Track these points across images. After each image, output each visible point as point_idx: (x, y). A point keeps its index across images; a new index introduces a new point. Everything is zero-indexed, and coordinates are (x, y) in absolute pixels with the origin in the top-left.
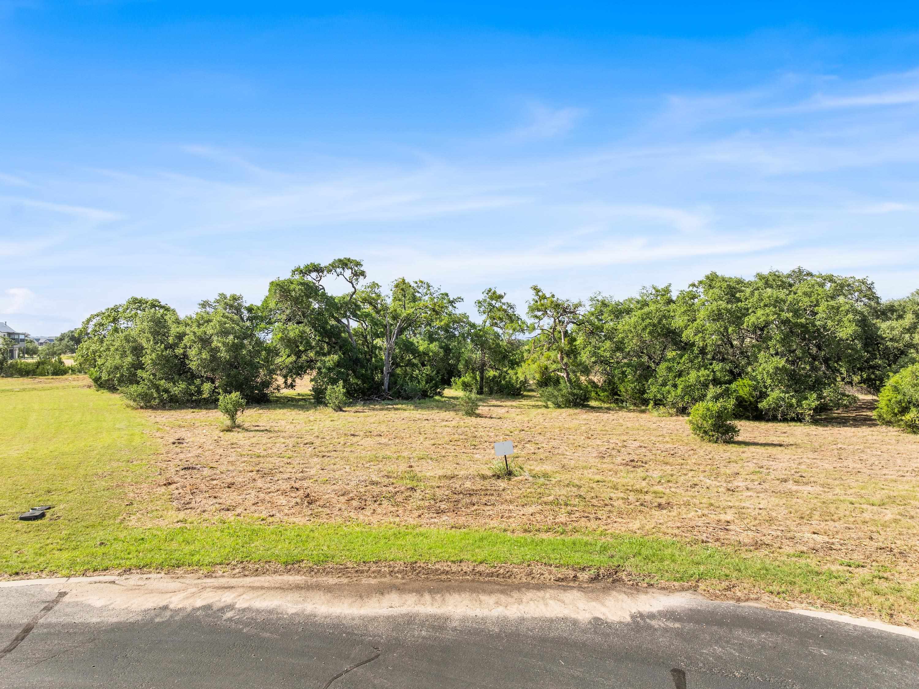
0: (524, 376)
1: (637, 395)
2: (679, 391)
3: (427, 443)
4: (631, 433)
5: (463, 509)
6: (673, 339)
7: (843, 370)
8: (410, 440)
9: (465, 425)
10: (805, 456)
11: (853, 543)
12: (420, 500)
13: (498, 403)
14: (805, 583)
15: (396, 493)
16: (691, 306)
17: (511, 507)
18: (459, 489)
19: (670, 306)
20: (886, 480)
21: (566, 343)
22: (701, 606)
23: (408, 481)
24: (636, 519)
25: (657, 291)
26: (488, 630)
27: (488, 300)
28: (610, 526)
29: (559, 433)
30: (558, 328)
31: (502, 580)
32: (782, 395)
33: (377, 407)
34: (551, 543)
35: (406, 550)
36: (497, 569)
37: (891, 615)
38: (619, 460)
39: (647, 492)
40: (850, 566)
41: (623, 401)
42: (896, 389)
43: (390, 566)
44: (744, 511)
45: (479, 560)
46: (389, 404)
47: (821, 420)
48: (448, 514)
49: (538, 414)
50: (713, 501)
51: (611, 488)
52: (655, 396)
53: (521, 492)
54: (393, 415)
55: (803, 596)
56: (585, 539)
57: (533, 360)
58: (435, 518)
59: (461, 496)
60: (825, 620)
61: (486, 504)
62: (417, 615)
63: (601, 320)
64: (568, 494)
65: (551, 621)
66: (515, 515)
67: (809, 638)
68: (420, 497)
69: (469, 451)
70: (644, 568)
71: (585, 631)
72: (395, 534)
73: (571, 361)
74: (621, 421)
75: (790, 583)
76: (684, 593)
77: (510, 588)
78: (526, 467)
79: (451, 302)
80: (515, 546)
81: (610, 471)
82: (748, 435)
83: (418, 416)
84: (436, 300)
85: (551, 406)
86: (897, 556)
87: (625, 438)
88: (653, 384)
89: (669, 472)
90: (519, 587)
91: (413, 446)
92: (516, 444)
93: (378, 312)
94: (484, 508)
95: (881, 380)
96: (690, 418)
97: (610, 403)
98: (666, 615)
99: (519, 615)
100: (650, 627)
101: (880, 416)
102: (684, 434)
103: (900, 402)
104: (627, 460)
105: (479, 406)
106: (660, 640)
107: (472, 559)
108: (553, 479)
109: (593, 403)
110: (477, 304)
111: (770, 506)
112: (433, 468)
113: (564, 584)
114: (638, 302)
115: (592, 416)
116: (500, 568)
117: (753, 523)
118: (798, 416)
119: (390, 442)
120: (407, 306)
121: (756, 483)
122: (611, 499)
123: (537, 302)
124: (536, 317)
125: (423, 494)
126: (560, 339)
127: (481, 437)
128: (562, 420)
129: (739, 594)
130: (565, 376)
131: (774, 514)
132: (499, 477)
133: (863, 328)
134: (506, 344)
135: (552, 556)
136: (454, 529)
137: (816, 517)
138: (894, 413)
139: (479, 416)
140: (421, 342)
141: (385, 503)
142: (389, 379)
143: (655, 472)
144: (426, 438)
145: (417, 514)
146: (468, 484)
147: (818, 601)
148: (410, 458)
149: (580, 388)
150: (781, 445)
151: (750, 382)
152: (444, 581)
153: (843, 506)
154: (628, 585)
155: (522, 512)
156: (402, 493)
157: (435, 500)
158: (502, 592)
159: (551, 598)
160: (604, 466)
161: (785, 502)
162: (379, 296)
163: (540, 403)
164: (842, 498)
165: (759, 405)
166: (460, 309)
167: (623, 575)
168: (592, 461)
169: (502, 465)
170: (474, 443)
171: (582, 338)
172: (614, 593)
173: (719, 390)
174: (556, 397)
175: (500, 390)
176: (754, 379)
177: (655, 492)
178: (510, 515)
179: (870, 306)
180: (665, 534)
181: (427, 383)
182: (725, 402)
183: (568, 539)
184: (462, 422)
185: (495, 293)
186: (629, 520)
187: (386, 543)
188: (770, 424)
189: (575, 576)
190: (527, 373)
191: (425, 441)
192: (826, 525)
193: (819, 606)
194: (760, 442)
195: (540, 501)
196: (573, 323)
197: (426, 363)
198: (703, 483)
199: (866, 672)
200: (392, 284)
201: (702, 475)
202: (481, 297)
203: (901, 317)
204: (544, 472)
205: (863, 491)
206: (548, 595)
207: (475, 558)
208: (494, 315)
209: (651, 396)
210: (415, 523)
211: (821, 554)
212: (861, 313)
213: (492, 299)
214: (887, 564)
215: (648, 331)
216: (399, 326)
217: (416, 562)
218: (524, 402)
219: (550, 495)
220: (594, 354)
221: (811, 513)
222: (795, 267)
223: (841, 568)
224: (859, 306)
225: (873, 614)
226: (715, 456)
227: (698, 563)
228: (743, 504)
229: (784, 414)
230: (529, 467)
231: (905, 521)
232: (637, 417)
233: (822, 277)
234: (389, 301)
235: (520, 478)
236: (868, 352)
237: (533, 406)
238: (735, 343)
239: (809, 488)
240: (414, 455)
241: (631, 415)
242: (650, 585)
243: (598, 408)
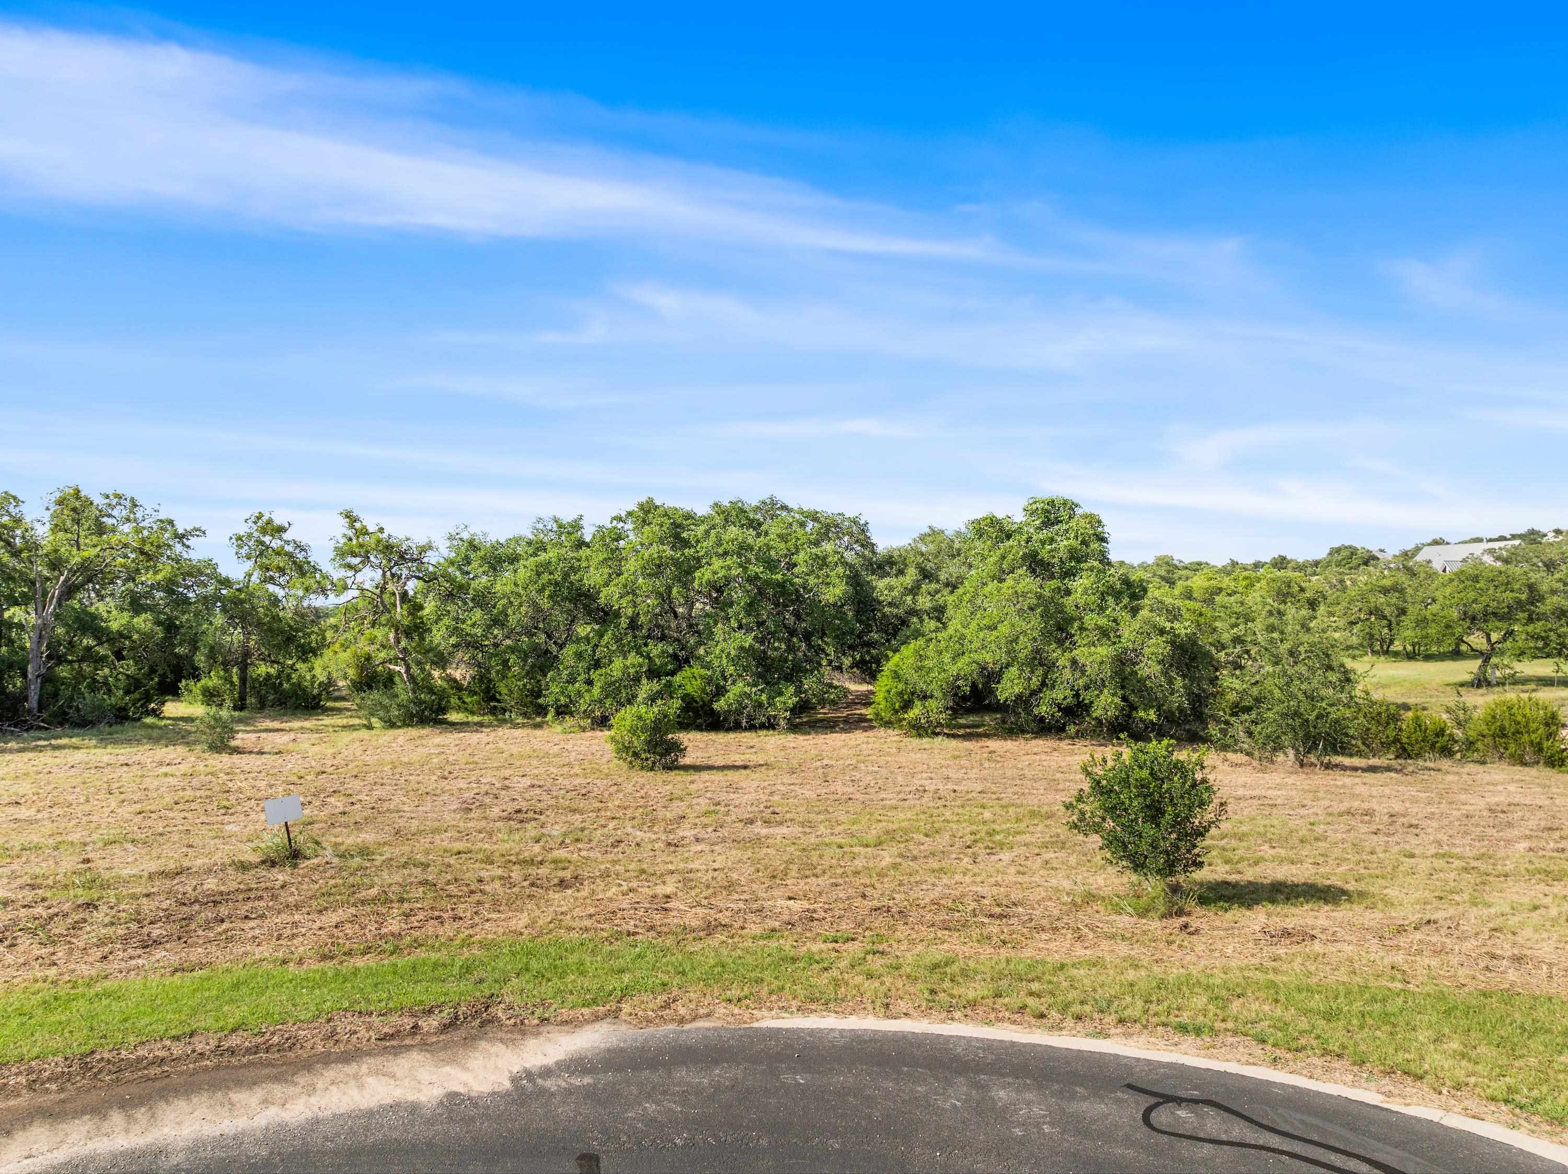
0: (325, 673)
1: (529, 699)
2: (596, 691)
3: (126, 811)
4: (518, 763)
5: (200, 933)
6: (585, 607)
7: (830, 650)
8: (87, 808)
9: (209, 770)
10: (779, 781)
11: (841, 906)
12: (106, 925)
13: (276, 725)
14: (776, 978)
15: (51, 918)
16: (613, 551)
17: (297, 917)
18: (192, 894)
19: (581, 552)
20: (883, 808)
21: (405, 613)
22: (625, 1041)
23: (80, 891)
24: (522, 911)
25: (561, 526)
26: (247, 1157)
27: (256, 534)
28: (477, 929)
29: (390, 772)
30: (391, 587)
31: (277, 1056)
32: (747, 689)
33: (12, 745)
34: (371, 973)
35: (71, 1032)
36: (267, 1036)
37: (887, 1006)
38: (496, 811)
39: (541, 863)
40: (836, 942)
41: (505, 711)
42: (896, 676)
43: (30, 1071)
44: (691, 875)
45: (230, 1027)
46: (40, 739)
47: (801, 724)
48: (168, 946)
49: (353, 741)
50: (645, 866)
51: (482, 861)
52: (557, 700)
53: (317, 886)
54: (51, 761)
55: (774, 997)
56: (434, 956)
57: (342, 645)
58: (139, 957)
59: (196, 907)
60: (802, 1030)
61: (246, 917)
62: (92, 1158)
63: (468, 573)
64: (404, 880)
65: (370, 1114)
66: (303, 930)
67: (781, 1061)
68: (107, 920)
69: (214, 819)
70: (535, 992)
71: (430, 1121)
72: (45, 1002)
73: (414, 644)
74: (501, 744)
75: (756, 982)
76: (597, 1026)
77: (292, 1067)
78: (328, 841)
79: (181, 537)
80: (303, 988)
81: (480, 832)
82: (699, 754)
83: (106, 759)
84: (146, 533)
85: (377, 725)
86: (897, 916)
87: (507, 773)
88: (553, 680)
89: (578, 824)
90: (308, 1065)
91: (94, 818)
92: (309, 799)
93: (16, 554)
94: (242, 926)
95: (878, 663)
96: (612, 733)
97: (483, 715)
98: (569, 1067)
99: (309, 1115)
100: (543, 1091)
101: (877, 715)
102: (604, 760)
103: (901, 694)
104: (510, 810)
105: (237, 732)
106: (560, 1110)
107: (216, 1026)
108: (378, 857)
109: (453, 717)
110: (234, 541)
111: (730, 864)
112: (136, 860)
113: (394, 1043)
114: (530, 543)
115: (451, 738)
116: (273, 1033)
117: (704, 894)
118: (769, 720)
119: (39, 816)
120: (81, 541)
121: (710, 830)
122: (480, 881)
123: (350, 539)
124: (350, 567)
125: (114, 912)
126: (395, 605)
127: (240, 791)
128: (398, 749)
129: (682, 1011)
130: (403, 671)
131: (735, 876)
132: (273, 864)
133: (855, 588)
134: (291, 615)
135: (374, 997)
136: (179, 974)
137: (794, 874)
138: (894, 709)
139: (237, 751)
140: (114, 612)
141: (24, 941)
142: (41, 688)
143: (556, 827)
144: (123, 801)
145: (99, 955)
146: (211, 884)
147: (794, 1003)
148: (85, 844)
149: (431, 691)
150: (745, 767)
151: (703, 672)
152: (153, 1080)
153: (828, 853)
154: (507, 1026)
155: (318, 924)
156: (66, 915)
157: (139, 922)
158: (277, 1079)
159: (370, 1073)
160: (469, 825)
161: (750, 855)
162: (18, 521)
163: (356, 721)
164: (827, 840)
165: (715, 706)
166: (198, 551)
167: (499, 1012)
168: (450, 818)
169: (280, 839)
170: (225, 803)
171: (433, 603)
172: (483, 1044)
173: (655, 686)
174: (386, 709)
175: (279, 700)
176: (708, 666)
177: (555, 861)
178: (295, 931)
179: (863, 556)
180: (570, 929)
181: (127, 692)
182: (664, 704)
183: (402, 962)
184: (202, 764)
185: (269, 522)
186: (510, 914)
187: (23, 1024)
188: (732, 735)
189: (416, 1026)
190: (332, 668)
191: (120, 807)
192: (806, 884)
193: (794, 1009)
194: (716, 764)
195: (352, 900)
196: (418, 578)
197: (125, 653)
198: (631, 838)
199: (855, 1096)
200: (49, 497)
201: (629, 824)
202: (243, 529)
203: (901, 572)
204: (361, 845)
205: (855, 827)
206: (364, 1069)
207: (221, 1023)
208: (268, 562)
209: (550, 700)
210: (93, 972)
211: (799, 930)
212: (851, 566)
213: (264, 531)
214: (883, 932)
215: (547, 593)
216: (65, 581)
217: (93, 1052)
218: (327, 721)
219: (372, 887)
220: (455, 631)
221: (786, 868)
222: (765, 496)
223: (823, 946)
224: (849, 556)
225: (865, 1008)
226: (651, 792)
227: (621, 971)
228: (691, 866)
229: (750, 718)
230: (333, 839)
231: (907, 865)
232: (528, 735)
233: (802, 513)
234: (42, 532)
235: (315, 861)
236: (860, 622)
237: (344, 727)
238: (680, 610)
239: (784, 830)
240: (95, 837)
241: (518, 733)
242: (544, 1020)
243: (462, 724)
